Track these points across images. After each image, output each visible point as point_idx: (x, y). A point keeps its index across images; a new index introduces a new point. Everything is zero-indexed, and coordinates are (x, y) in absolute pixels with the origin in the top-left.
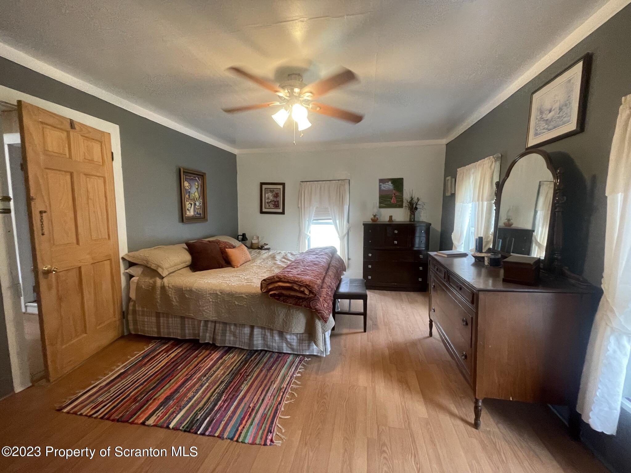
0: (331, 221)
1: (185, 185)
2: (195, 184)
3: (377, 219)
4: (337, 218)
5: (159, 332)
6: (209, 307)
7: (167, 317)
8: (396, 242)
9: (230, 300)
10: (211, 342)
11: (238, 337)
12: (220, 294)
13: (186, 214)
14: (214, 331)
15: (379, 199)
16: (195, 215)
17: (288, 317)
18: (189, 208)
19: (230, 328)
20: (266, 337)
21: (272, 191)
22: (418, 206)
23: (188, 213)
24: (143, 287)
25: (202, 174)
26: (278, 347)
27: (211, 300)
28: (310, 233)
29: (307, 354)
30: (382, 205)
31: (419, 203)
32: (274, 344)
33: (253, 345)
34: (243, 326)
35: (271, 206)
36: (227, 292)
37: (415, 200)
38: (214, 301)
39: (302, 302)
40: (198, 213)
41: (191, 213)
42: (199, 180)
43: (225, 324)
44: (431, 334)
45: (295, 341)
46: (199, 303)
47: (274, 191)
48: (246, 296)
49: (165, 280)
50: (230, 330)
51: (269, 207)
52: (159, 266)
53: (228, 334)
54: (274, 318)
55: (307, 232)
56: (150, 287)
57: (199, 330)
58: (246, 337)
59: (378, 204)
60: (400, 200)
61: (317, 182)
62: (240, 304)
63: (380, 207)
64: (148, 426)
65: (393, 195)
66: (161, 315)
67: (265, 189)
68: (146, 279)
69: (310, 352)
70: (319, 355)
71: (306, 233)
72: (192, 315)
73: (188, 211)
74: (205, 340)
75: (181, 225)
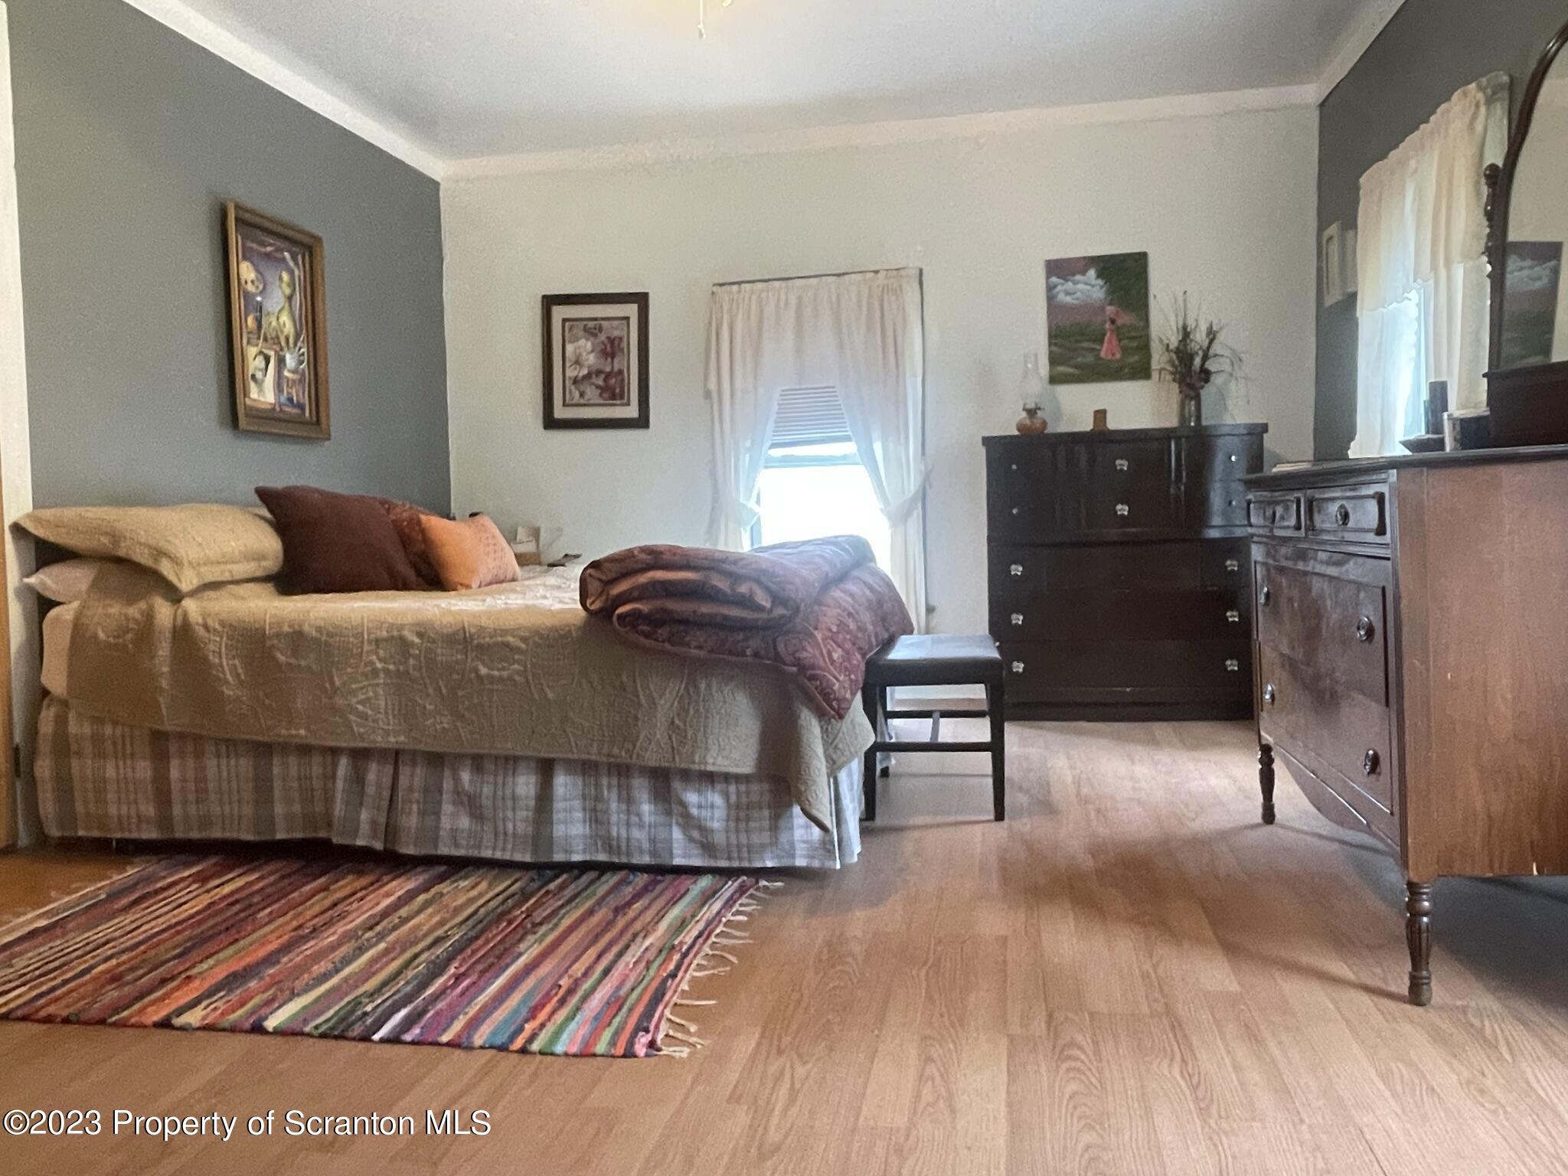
0: (849, 448)
1: (243, 277)
2: (281, 279)
3: (1044, 424)
4: (876, 434)
5: (165, 820)
6: (371, 694)
7: (199, 755)
8: (1123, 509)
9: (457, 662)
10: (378, 846)
11: (488, 813)
12: (417, 640)
13: (246, 394)
14: (392, 799)
15: (1050, 344)
16: (280, 405)
17: (691, 712)
18: (259, 375)
19: (457, 780)
20: (600, 806)
21: (592, 329)
22: (1211, 365)
23: (254, 393)
24: (102, 635)
25: (306, 240)
26: (653, 841)
27: (379, 665)
28: (758, 502)
29: (769, 864)
30: (1061, 369)
31: (1216, 348)
32: (636, 834)
33: (551, 838)
34: (510, 762)
35: (591, 393)
36: (445, 631)
37: (1200, 337)
38: (392, 667)
39: (746, 639)
40: (290, 400)
41: (263, 394)
42: (296, 264)
43: (436, 760)
44: (1269, 815)
45: (720, 813)
46: (332, 683)
47: (601, 329)
48: (524, 639)
49: (190, 605)
50: (458, 792)
51: (582, 401)
52: (159, 553)
53: (447, 808)
54: (636, 718)
55: (749, 498)
56: (130, 636)
57: (328, 799)
58: (523, 814)
59: (1044, 369)
60: (1135, 344)
61: (783, 284)
62: (496, 673)
63: (1054, 380)
64: (182, 1029)
65: (1108, 325)
66: (173, 748)
67: (565, 320)
68: (111, 606)
69: (779, 857)
70: (816, 864)
71: (742, 500)
72: (302, 732)
73: (252, 385)
74: (356, 836)
75: (226, 435)
